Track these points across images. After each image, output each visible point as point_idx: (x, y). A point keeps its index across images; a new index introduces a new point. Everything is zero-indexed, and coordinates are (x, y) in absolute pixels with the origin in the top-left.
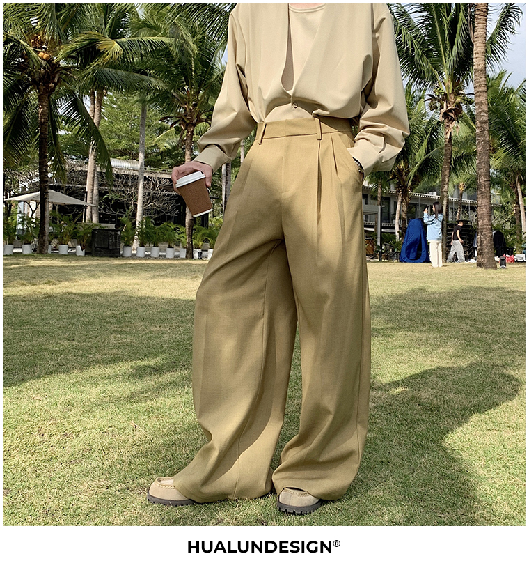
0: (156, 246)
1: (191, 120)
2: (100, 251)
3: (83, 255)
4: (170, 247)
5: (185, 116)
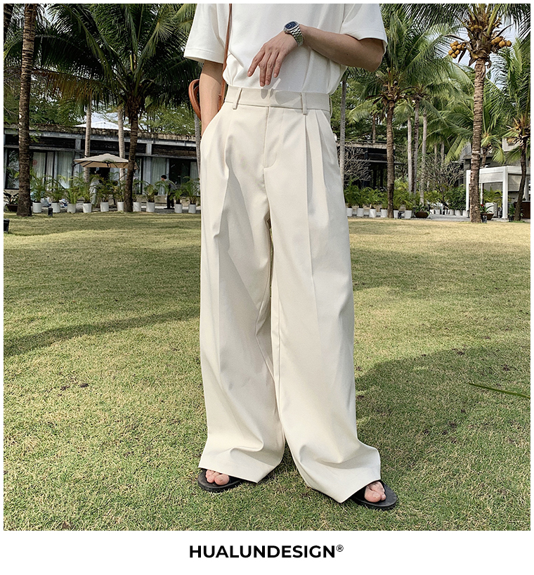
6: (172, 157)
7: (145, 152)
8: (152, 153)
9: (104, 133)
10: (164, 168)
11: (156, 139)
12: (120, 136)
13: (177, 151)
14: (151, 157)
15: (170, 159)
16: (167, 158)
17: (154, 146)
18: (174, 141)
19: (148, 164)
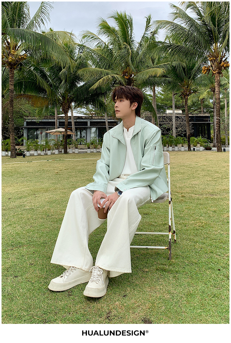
0: (176, 146)
1: (186, 94)
4: (182, 146)
5: (184, 92)
6: (99, 127)
7: (87, 125)
8: (90, 126)
9: (69, 118)
11: (92, 119)
13: (101, 124)
14: (90, 128)
15: (99, 128)
16: (97, 127)
17: (91, 122)
18: (100, 119)
19: (88, 130)
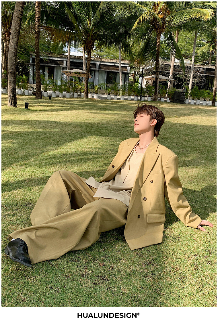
2: (177, 101)
3: (170, 102)
6: (108, 70)
7: (95, 68)
8: (99, 68)
9: (77, 58)
10: (104, 76)
11: (101, 62)
12: (84, 60)
13: (111, 68)
14: (98, 70)
15: (108, 72)
16: (105, 71)
17: (100, 65)
18: (109, 62)
19: (97, 74)
